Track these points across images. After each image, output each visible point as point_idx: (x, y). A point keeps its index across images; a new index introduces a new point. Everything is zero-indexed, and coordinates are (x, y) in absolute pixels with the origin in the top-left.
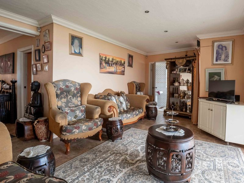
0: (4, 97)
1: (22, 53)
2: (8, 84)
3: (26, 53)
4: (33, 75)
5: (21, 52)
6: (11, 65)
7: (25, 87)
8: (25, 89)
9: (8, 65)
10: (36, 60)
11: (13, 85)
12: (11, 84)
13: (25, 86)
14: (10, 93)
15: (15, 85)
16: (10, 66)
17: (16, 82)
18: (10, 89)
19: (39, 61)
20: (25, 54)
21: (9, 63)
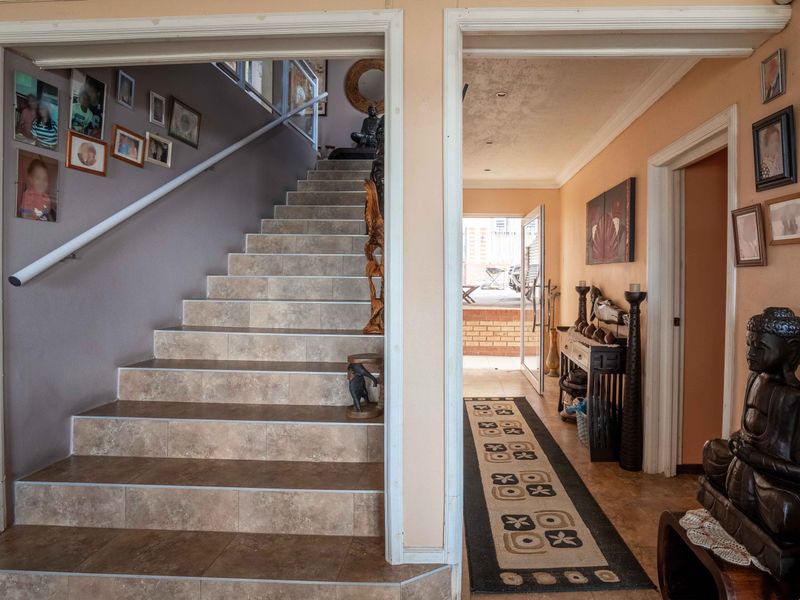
0: (602, 357)
1: (665, 169)
2: (613, 304)
3: (680, 169)
4: (735, 270)
5: (661, 166)
6: (622, 228)
7: (677, 322)
8: (677, 328)
9: (614, 229)
10: (763, 184)
11: (632, 312)
12: (627, 306)
13: (677, 316)
14: (621, 341)
15: (638, 312)
16: (620, 233)
17: (643, 296)
18: (621, 323)
19: (790, 182)
20: (677, 174)
21: (616, 221)
